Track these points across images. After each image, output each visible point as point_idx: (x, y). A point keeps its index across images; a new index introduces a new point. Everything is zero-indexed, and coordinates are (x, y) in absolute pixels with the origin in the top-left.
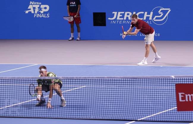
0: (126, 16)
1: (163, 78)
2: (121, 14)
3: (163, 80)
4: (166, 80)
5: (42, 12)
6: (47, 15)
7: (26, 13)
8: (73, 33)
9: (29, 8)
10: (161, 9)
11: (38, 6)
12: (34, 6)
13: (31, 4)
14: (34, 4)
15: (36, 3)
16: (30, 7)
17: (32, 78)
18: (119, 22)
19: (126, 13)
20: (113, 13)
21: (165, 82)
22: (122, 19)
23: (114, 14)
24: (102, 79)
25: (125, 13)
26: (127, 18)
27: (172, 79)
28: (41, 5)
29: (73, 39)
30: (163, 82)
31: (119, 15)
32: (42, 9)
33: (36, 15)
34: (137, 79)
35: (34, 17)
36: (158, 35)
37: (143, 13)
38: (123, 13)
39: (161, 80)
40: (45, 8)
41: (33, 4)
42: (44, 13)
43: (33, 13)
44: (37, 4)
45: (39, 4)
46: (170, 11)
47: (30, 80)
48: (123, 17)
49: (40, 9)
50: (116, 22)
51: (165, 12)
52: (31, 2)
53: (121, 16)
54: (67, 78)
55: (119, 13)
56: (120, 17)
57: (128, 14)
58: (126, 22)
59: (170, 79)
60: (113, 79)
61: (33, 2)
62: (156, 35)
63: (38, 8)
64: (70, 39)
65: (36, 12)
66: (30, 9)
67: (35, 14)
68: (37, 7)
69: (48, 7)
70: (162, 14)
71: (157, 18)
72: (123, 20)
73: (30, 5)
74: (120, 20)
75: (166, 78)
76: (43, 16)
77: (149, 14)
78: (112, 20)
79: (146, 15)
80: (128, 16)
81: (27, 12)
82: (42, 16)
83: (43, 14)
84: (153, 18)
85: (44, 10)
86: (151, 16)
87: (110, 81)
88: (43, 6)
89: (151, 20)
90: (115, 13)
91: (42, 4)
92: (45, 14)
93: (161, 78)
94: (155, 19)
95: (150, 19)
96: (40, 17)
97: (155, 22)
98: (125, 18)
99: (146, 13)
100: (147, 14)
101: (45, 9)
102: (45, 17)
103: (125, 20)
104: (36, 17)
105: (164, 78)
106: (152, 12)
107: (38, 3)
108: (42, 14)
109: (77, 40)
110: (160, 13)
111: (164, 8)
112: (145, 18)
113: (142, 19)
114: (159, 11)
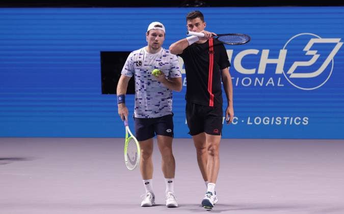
10: (312, 41)
36: (302, 121)
37: (256, 52)
46: (340, 45)
62: (298, 121)
86: (280, 62)
89: (281, 76)
94: (294, 72)
95: (279, 70)
97: (292, 79)
99: (266, 53)
100: (270, 57)
110: (309, 53)
111: (322, 37)
112: (262, 70)
113: (253, 71)
114: (307, 48)
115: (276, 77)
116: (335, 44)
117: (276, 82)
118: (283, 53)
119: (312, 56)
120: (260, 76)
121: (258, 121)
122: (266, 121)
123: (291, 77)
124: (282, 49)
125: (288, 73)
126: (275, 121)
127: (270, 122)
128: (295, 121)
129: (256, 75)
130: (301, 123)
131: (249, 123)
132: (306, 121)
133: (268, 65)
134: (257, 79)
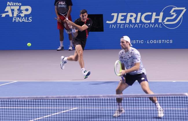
0: (128, 18)
1: (173, 96)
2: (122, 16)
3: (173, 99)
4: (178, 99)
5: (22, 15)
6: (29, 19)
7: (2, 16)
8: (62, 42)
9: (6, 10)
10: (174, 9)
11: (18, 7)
12: (12, 8)
13: (9, 5)
14: (13, 5)
15: (15, 3)
16: (8, 9)
17: (9, 98)
18: (120, 26)
19: (129, 14)
20: (113, 14)
21: (176, 102)
22: (124, 22)
23: (113, 16)
24: (97, 99)
25: (127, 15)
26: (130, 20)
27: (185, 97)
28: (22, 7)
29: (63, 49)
30: (174, 102)
31: (120, 17)
32: (22, 11)
33: (16, 19)
34: (140, 98)
35: (13, 21)
37: (150, 14)
38: (125, 14)
39: (171, 99)
40: (27, 10)
41: (11, 5)
42: (26, 16)
43: (12, 16)
44: (16, 6)
45: (18, 6)
46: (185, 10)
47: (5, 100)
48: (125, 19)
49: (20, 11)
50: (117, 26)
51: (178, 12)
52: (8, 3)
53: (123, 18)
54: (53, 97)
55: (120, 14)
56: (122, 20)
57: (131, 16)
58: (129, 26)
59: (183, 97)
60: (111, 99)
61: (11, 3)
62: (168, 41)
63: (18, 10)
64: (58, 49)
65: (15, 15)
66: (7, 12)
67: (14, 18)
68: (16, 8)
69: (30, 8)
70: (175, 15)
71: (168, 21)
72: (126, 23)
73: (7, 7)
74: (121, 24)
75: (178, 97)
76: (24, 20)
77: (158, 15)
78: (112, 24)
79: (154, 17)
80: (131, 18)
81: (4, 15)
82: (22, 20)
83: (24, 18)
84: (163, 20)
85: (25, 13)
86: (160, 17)
87: (106, 101)
88: (23, 8)
89: (161, 23)
90: (115, 15)
91: (22, 5)
92: (26, 18)
93: (171, 97)
94: (166, 22)
95: (160, 21)
96: (20, 21)
97: (165, 25)
98: (128, 21)
99: (154, 14)
100: (156, 16)
101: (25, 11)
102: (26, 21)
103: (127, 23)
104: (15, 21)
105: (176, 97)
106: (163, 13)
107: (17, 3)
108: (22, 17)
109: (70, 50)
110: (172, 14)
111: (178, 7)
112: (153, 21)
113: (149, 22)
114: (171, 12)
115: (159, 24)
116: (183, 10)
117: (159, 26)
118: (162, 14)
119: (173, 15)
120: (152, 24)
121: (151, 42)
122: (155, 42)
123: (165, 23)
124: (161, 12)
125: (164, 22)
126: (159, 41)
127: (157, 42)
128: (167, 41)
129: (151, 23)
130: (169, 42)
131: (148, 43)
132: (171, 41)
133: (155, 19)
134: (151, 25)
